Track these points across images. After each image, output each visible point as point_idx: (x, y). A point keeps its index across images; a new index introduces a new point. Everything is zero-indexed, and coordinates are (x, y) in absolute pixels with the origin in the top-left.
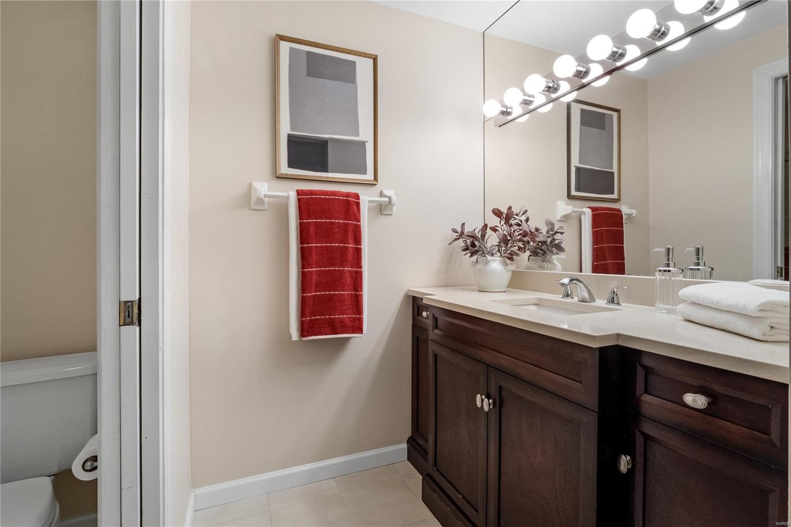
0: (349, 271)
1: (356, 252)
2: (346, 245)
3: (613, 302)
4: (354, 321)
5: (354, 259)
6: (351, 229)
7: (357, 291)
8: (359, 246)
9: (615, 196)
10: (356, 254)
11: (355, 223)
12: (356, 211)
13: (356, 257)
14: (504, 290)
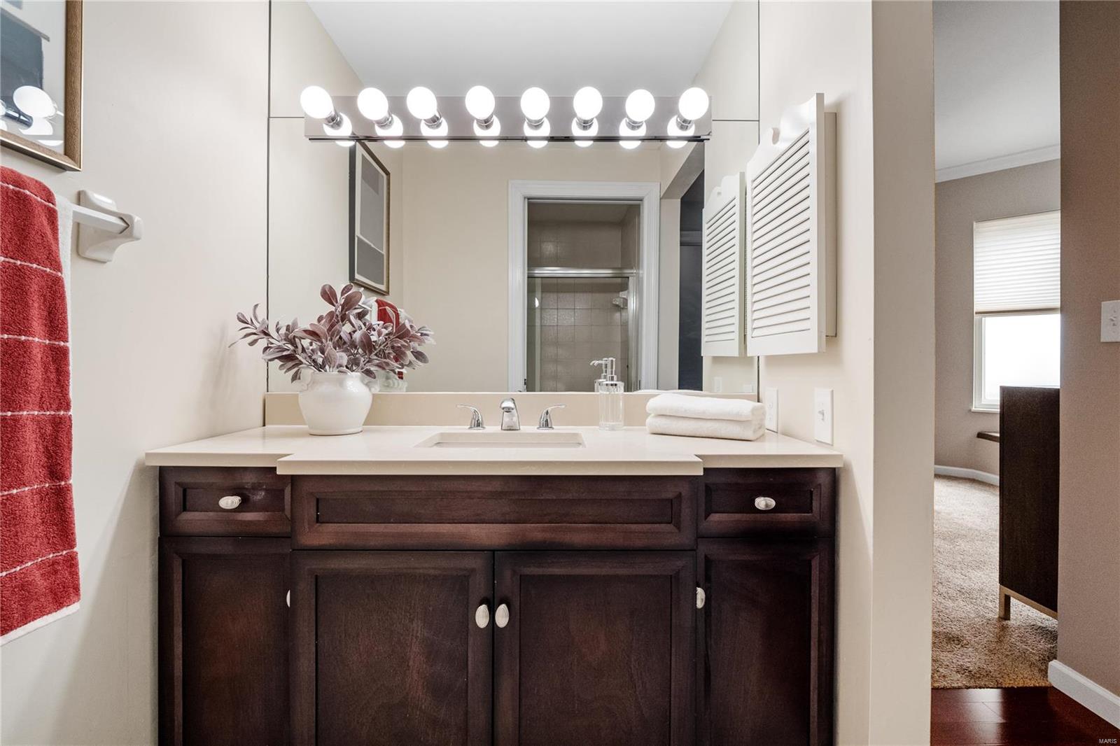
0: (34, 418)
1: (54, 361)
2: (23, 338)
3: (547, 425)
4: (56, 572)
5: (47, 380)
6: (36, 287)
7: (60, 479)
8: (62, 344)
9: (383, 287)
10: (52, 368)
11: (48, 270)
12: (50, 236)
13: (53, 376)
14: (360, 430)
